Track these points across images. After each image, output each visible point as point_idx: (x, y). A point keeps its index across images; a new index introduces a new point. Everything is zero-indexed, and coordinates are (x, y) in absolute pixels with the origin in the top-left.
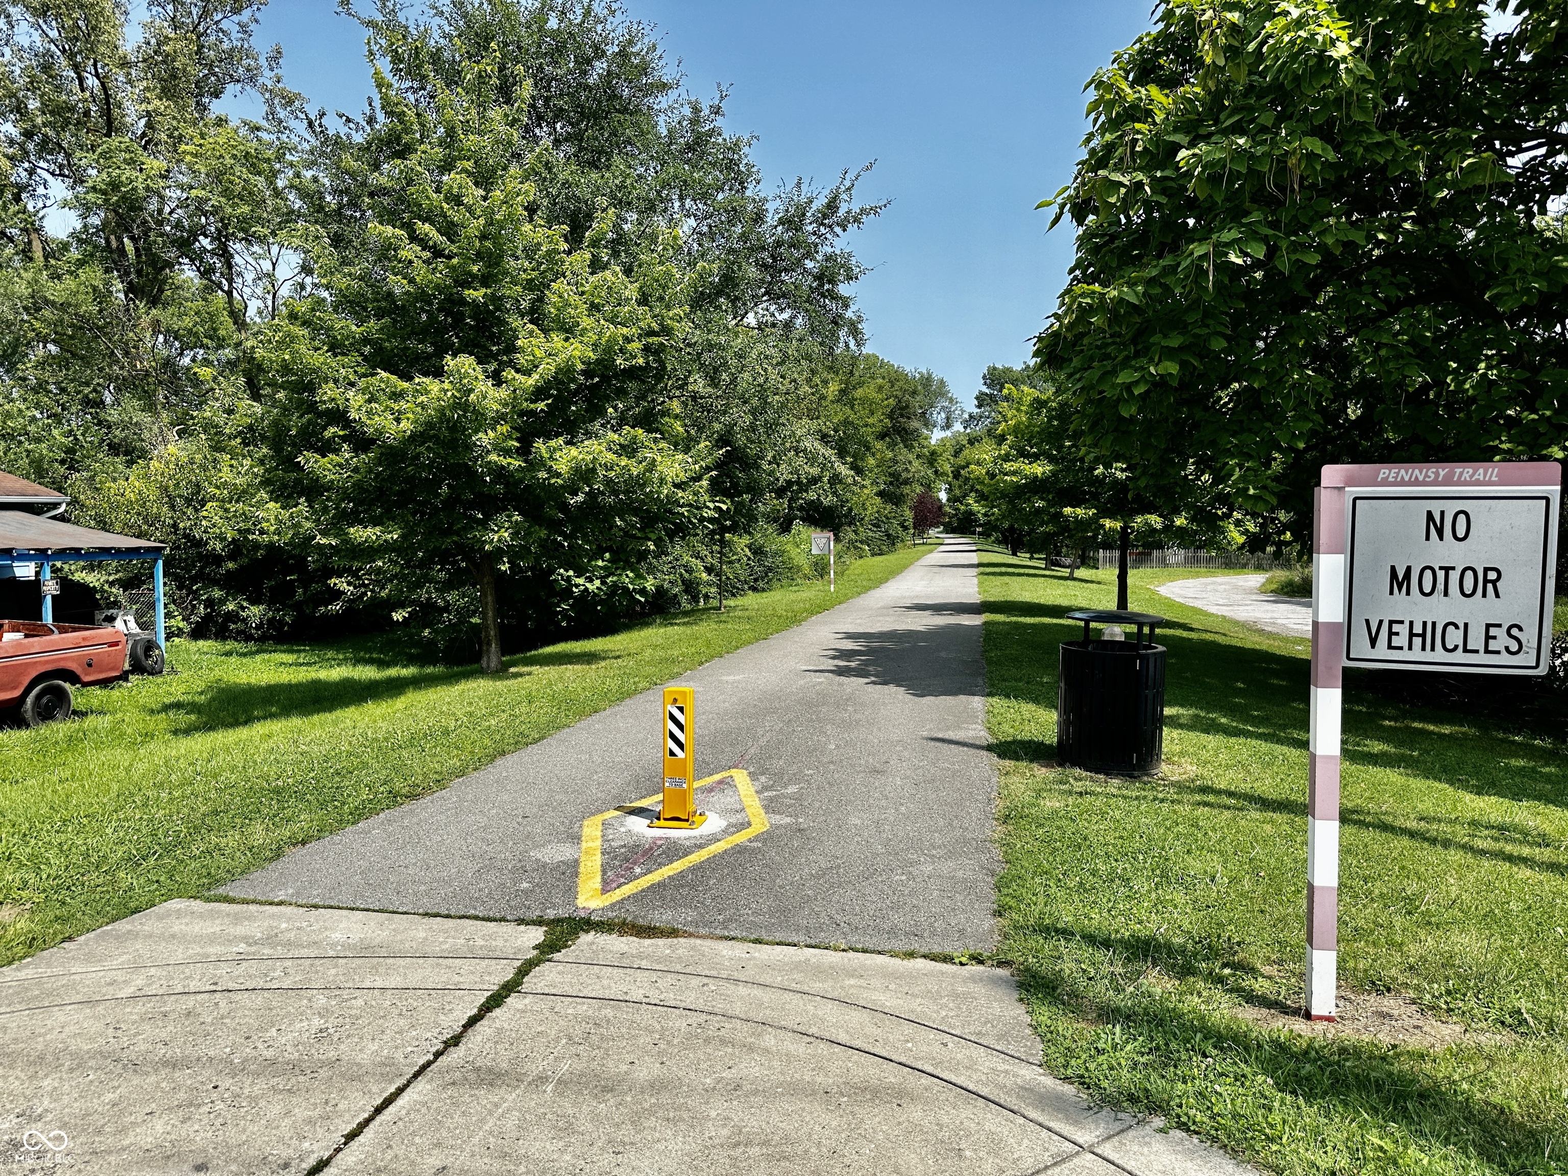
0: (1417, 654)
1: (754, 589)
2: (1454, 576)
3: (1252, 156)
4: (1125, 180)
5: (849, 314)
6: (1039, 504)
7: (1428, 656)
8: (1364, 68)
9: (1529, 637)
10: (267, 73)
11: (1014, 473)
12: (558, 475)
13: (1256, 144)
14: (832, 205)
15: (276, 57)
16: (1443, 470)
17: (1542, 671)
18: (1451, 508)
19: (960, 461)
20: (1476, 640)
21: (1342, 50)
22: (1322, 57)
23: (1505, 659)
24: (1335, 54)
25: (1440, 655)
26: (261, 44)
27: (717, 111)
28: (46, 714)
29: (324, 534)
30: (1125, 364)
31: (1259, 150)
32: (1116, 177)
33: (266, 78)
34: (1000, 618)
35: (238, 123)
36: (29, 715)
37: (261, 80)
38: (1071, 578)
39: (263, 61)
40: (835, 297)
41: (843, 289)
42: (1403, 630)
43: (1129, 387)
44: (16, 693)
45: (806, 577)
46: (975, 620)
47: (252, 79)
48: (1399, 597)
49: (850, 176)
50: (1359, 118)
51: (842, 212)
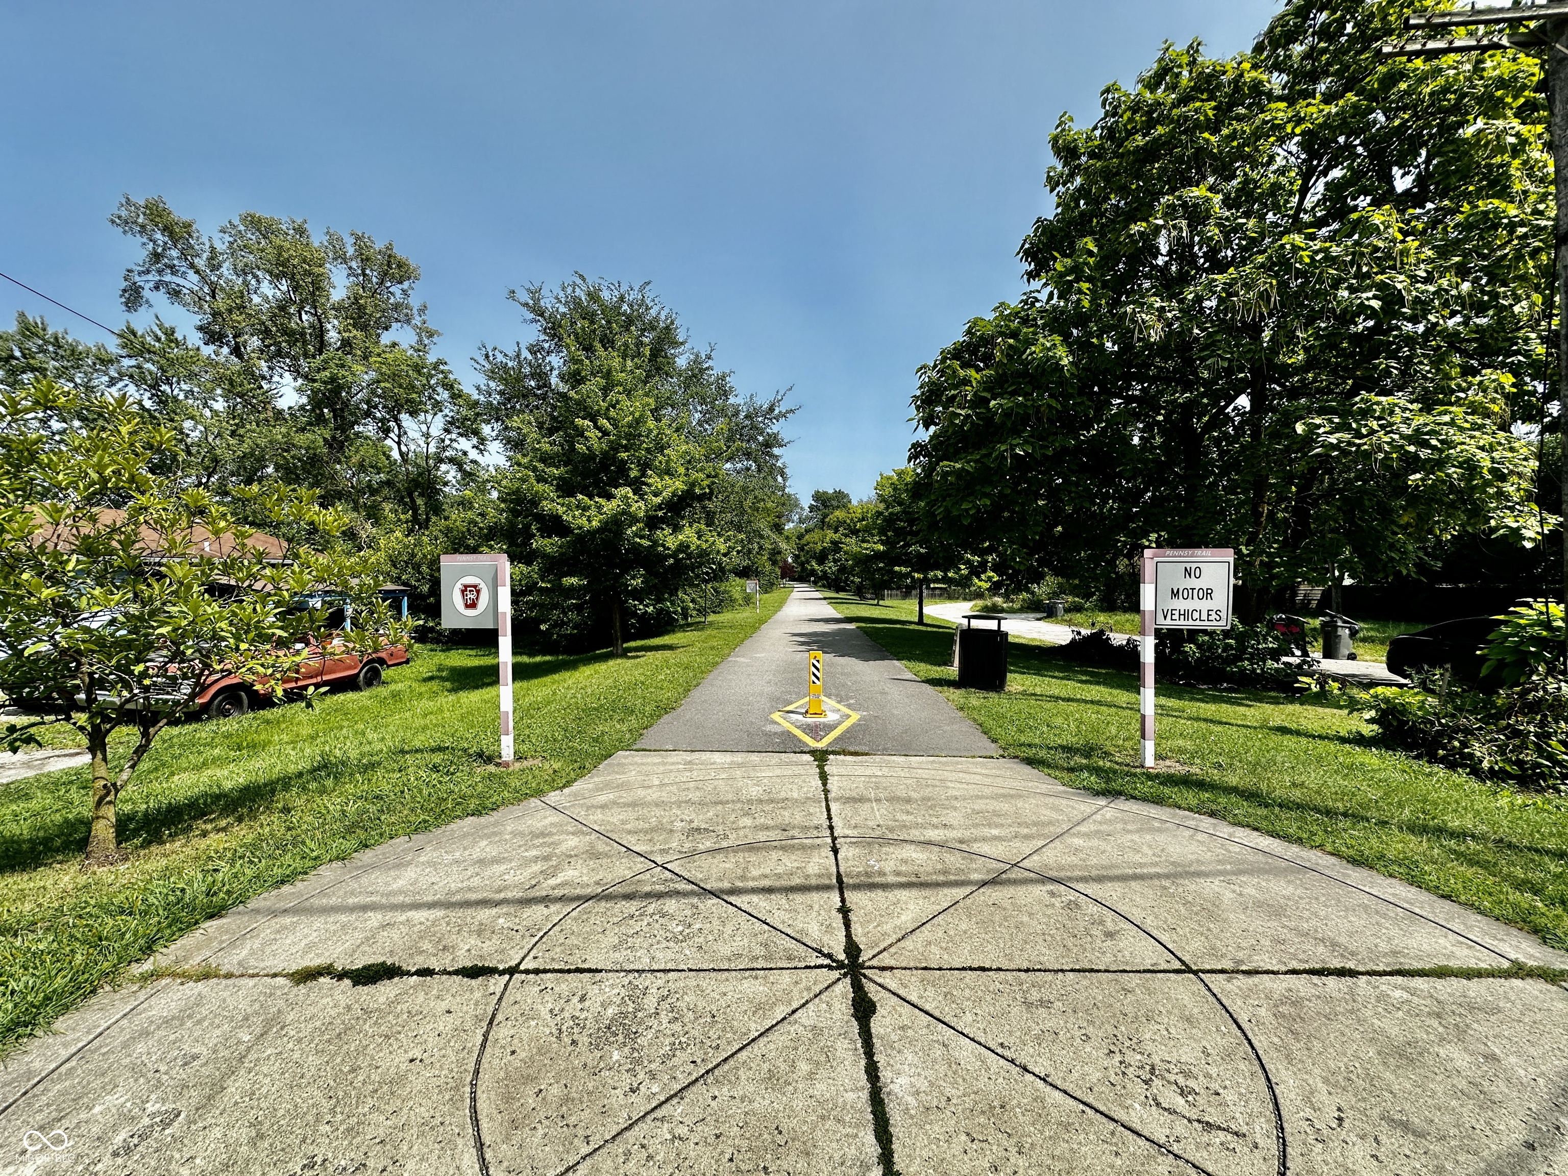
0: (1182, 622)
1: (714, 612)
2: (1195, 592)
3: (1026, 406)
4: (963, 412)
5: (779, 464)
6: (881, 565)
7: (1186, 623)
8: (1074, 370)
9: (1223, 615)
10: (418, 318)
11: (867, 549)
12: (669, 549)
13: (1027, 400)
14: (771, 409)
15: (423, 310)
16: (1190, 551)
17: (1228, 627)
18: (1194, 566)
19: (803, 541)
20: (1204, 617)
21: (1065, 362)
22: (1057, 363)
23: (1215, 623)
24: (1062, 363)
25: (1191, 622)
26: (415, 302)
27: (709, 357)
28: (369, 683)
29: (543, 581)
30: (963, 499)
31: (1029, 403)
32: (959, 411)
33: (417, 321)
34: (863, 625)
35: (407, 346)
36: (361, 683)
37: (413, 322)
38: (878, 605)
39: (415, 311)
40: (772, 456)
41: (776, 451)
42: (1177, 613)
43: (967, 510)
44: (356, 671)
45: (740, 605)
46: (852, 626)
47: (408, 322)
48: (1175, 600)
49: (781, 393)
50: (1070, 391)
51: (776, 412)
